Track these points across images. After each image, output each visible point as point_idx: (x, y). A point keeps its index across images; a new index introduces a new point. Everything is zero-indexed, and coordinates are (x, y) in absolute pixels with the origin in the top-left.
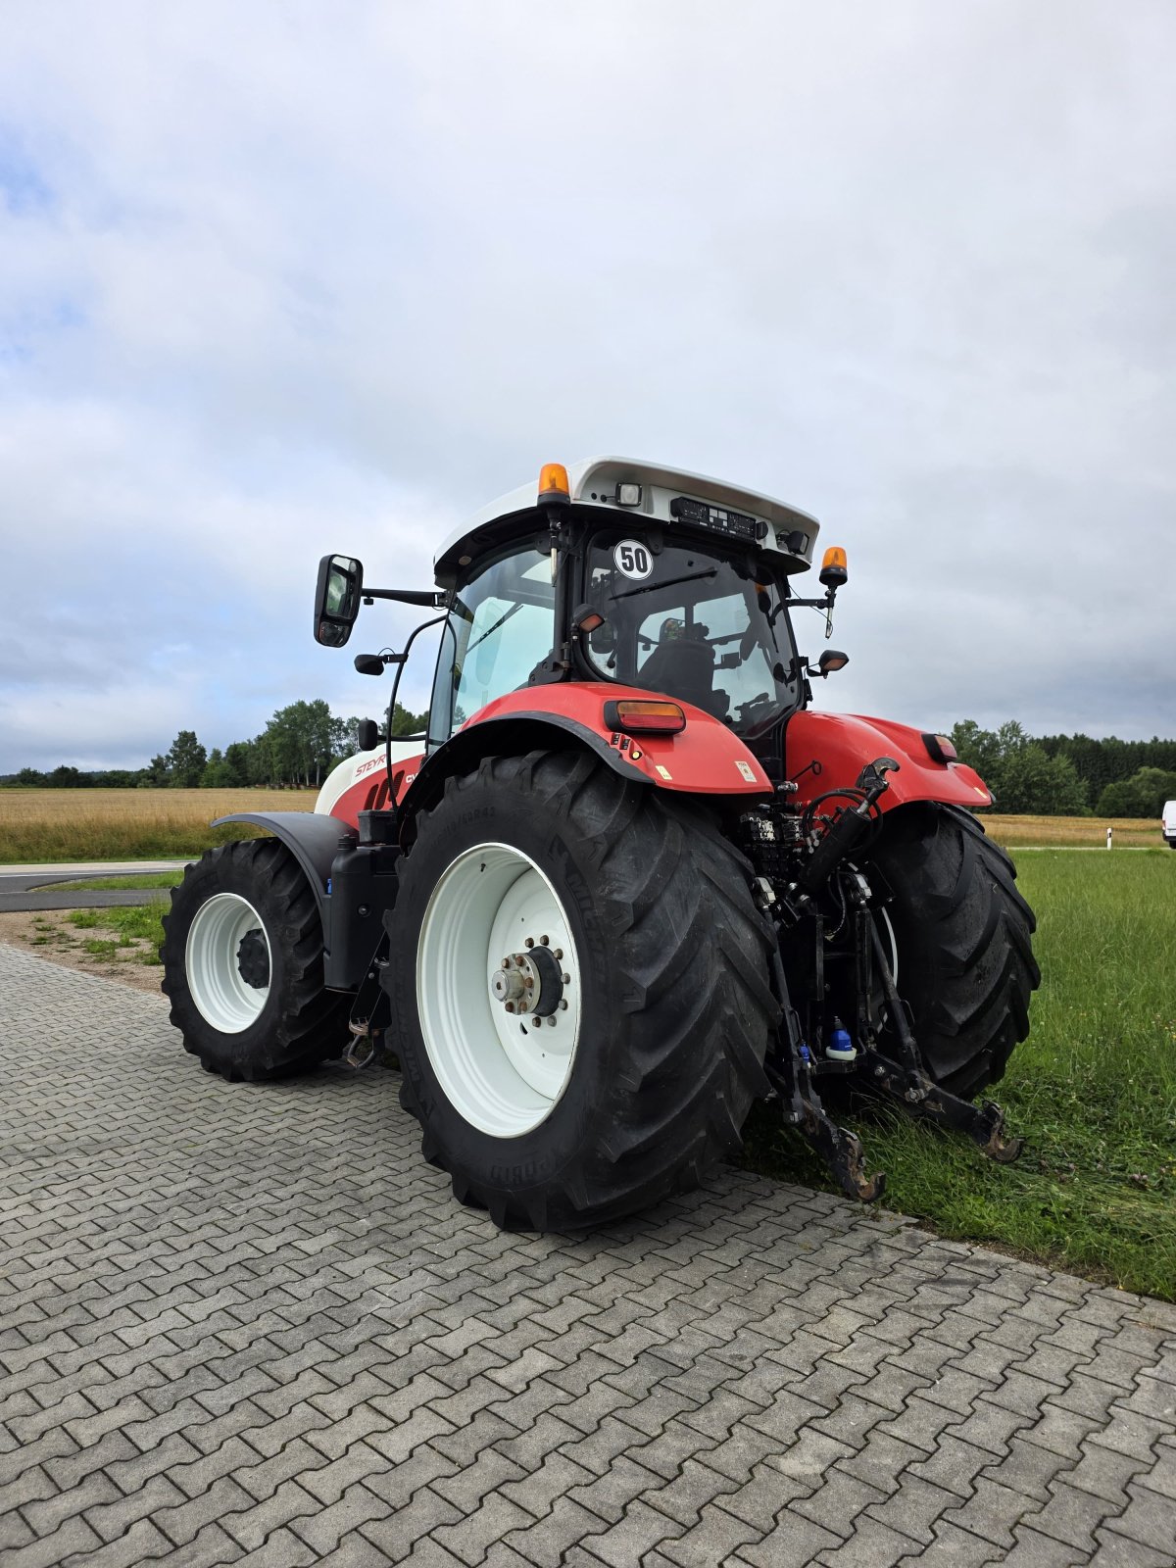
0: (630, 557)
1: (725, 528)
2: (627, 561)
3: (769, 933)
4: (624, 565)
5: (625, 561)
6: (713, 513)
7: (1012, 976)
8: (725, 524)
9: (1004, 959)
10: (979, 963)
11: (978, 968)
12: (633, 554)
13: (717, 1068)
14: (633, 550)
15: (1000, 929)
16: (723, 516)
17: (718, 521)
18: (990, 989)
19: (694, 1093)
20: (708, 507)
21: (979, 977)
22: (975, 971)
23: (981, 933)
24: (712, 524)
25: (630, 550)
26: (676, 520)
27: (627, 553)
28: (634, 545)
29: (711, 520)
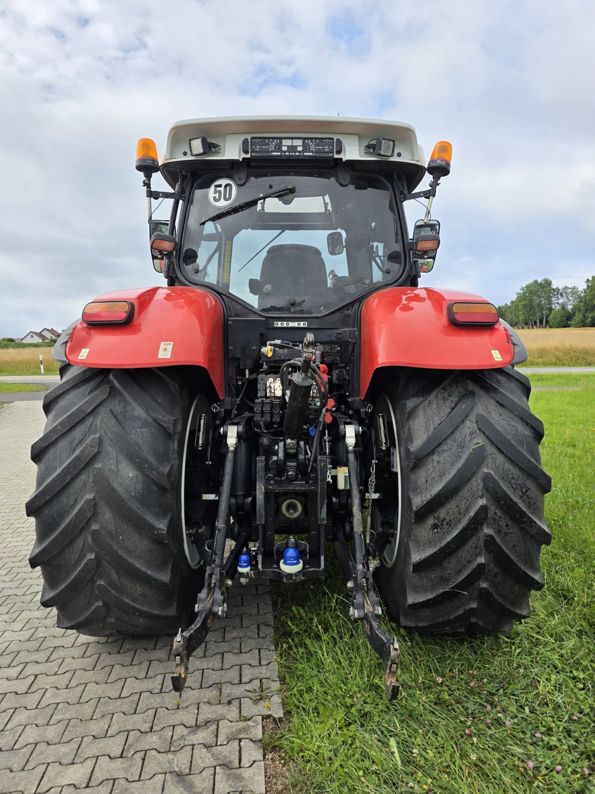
0: (220, 192)
1: (300, 152)
2: (217, 195)
3: (154, 473)
4: (214, 198)
5: (215, 195)
6: (285, 142)
7: (487, 531)
8: (300, 149)
9: (472, 514)
10: (437, 514)
11: (434, 518)
12: (222, 189)
13: (86, 564)
14: (223, 186)
15: (476, 483)
16: (298, 143)
17: (292, 148)
18: (449, 538)
19: (73, 577)
20: (281, 139)
21: (435, 526)
22: (431, 521)
23: (440, 488)
24: (285, 152)
25: (220, 186)
26: (248, 156)
27: (218, 189)
28: (223, 182)
29: (284, 149)
